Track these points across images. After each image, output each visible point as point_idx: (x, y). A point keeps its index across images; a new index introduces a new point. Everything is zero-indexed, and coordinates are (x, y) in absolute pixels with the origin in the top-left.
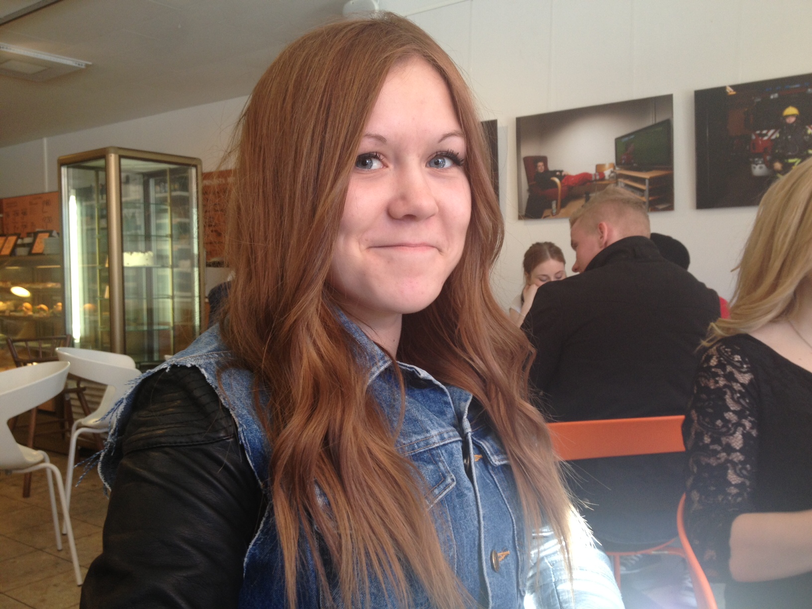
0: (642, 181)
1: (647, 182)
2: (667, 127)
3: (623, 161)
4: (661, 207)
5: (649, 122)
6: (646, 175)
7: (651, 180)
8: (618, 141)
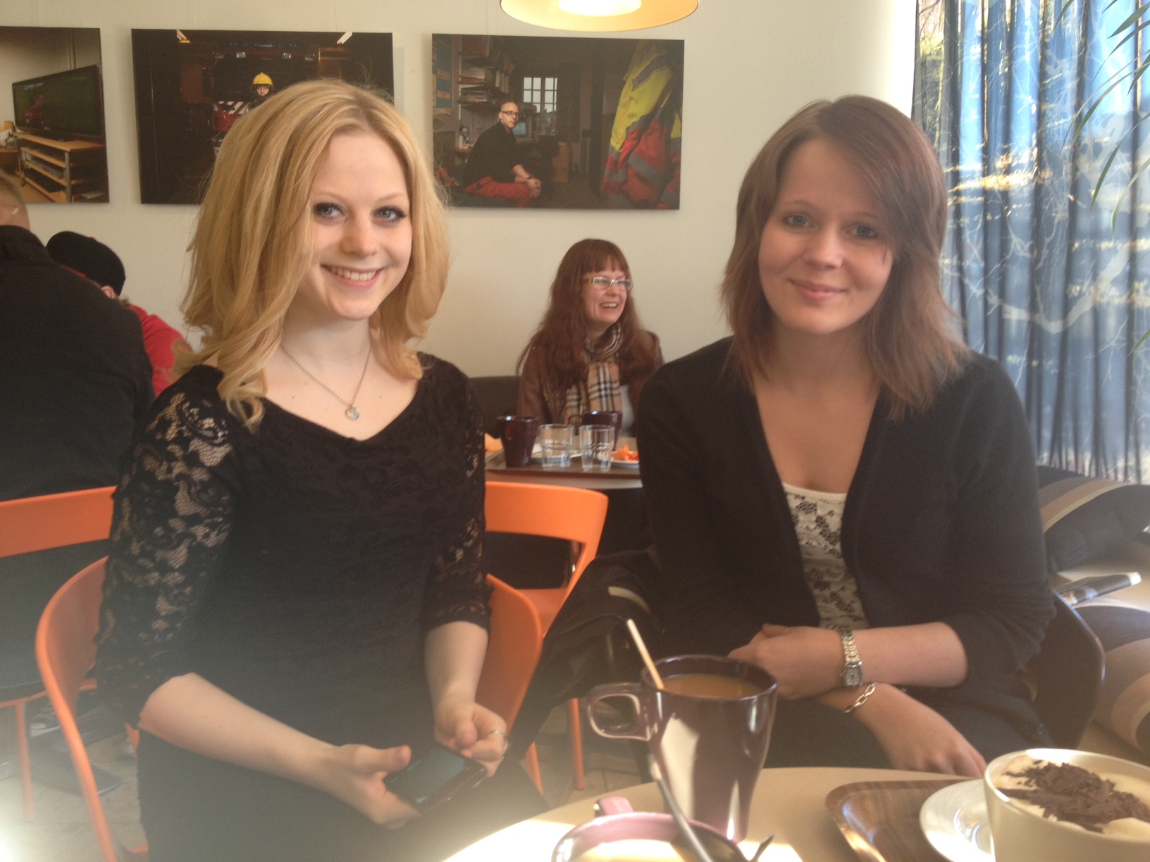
0: (59, 154)
1: (67, 156)
2: (93, 76)
3: (28, 121)
4: (89, 196)
5: (65, 65)
6: (66, 147)
7: (72, 153)
8: (17, 87)
